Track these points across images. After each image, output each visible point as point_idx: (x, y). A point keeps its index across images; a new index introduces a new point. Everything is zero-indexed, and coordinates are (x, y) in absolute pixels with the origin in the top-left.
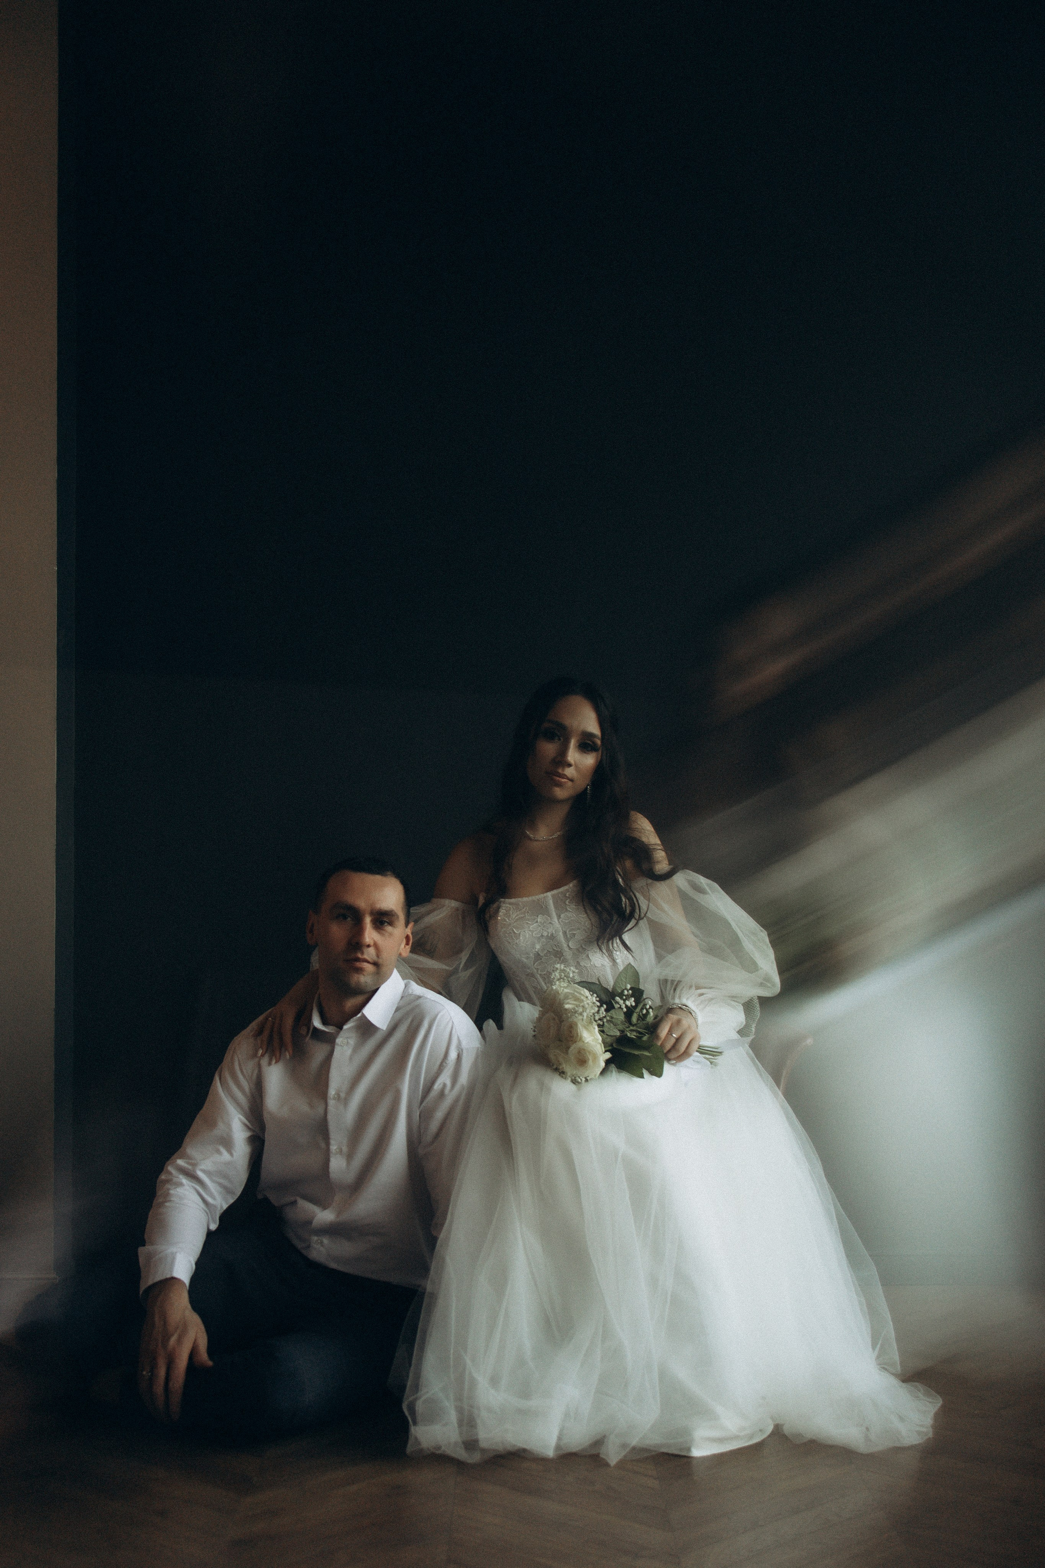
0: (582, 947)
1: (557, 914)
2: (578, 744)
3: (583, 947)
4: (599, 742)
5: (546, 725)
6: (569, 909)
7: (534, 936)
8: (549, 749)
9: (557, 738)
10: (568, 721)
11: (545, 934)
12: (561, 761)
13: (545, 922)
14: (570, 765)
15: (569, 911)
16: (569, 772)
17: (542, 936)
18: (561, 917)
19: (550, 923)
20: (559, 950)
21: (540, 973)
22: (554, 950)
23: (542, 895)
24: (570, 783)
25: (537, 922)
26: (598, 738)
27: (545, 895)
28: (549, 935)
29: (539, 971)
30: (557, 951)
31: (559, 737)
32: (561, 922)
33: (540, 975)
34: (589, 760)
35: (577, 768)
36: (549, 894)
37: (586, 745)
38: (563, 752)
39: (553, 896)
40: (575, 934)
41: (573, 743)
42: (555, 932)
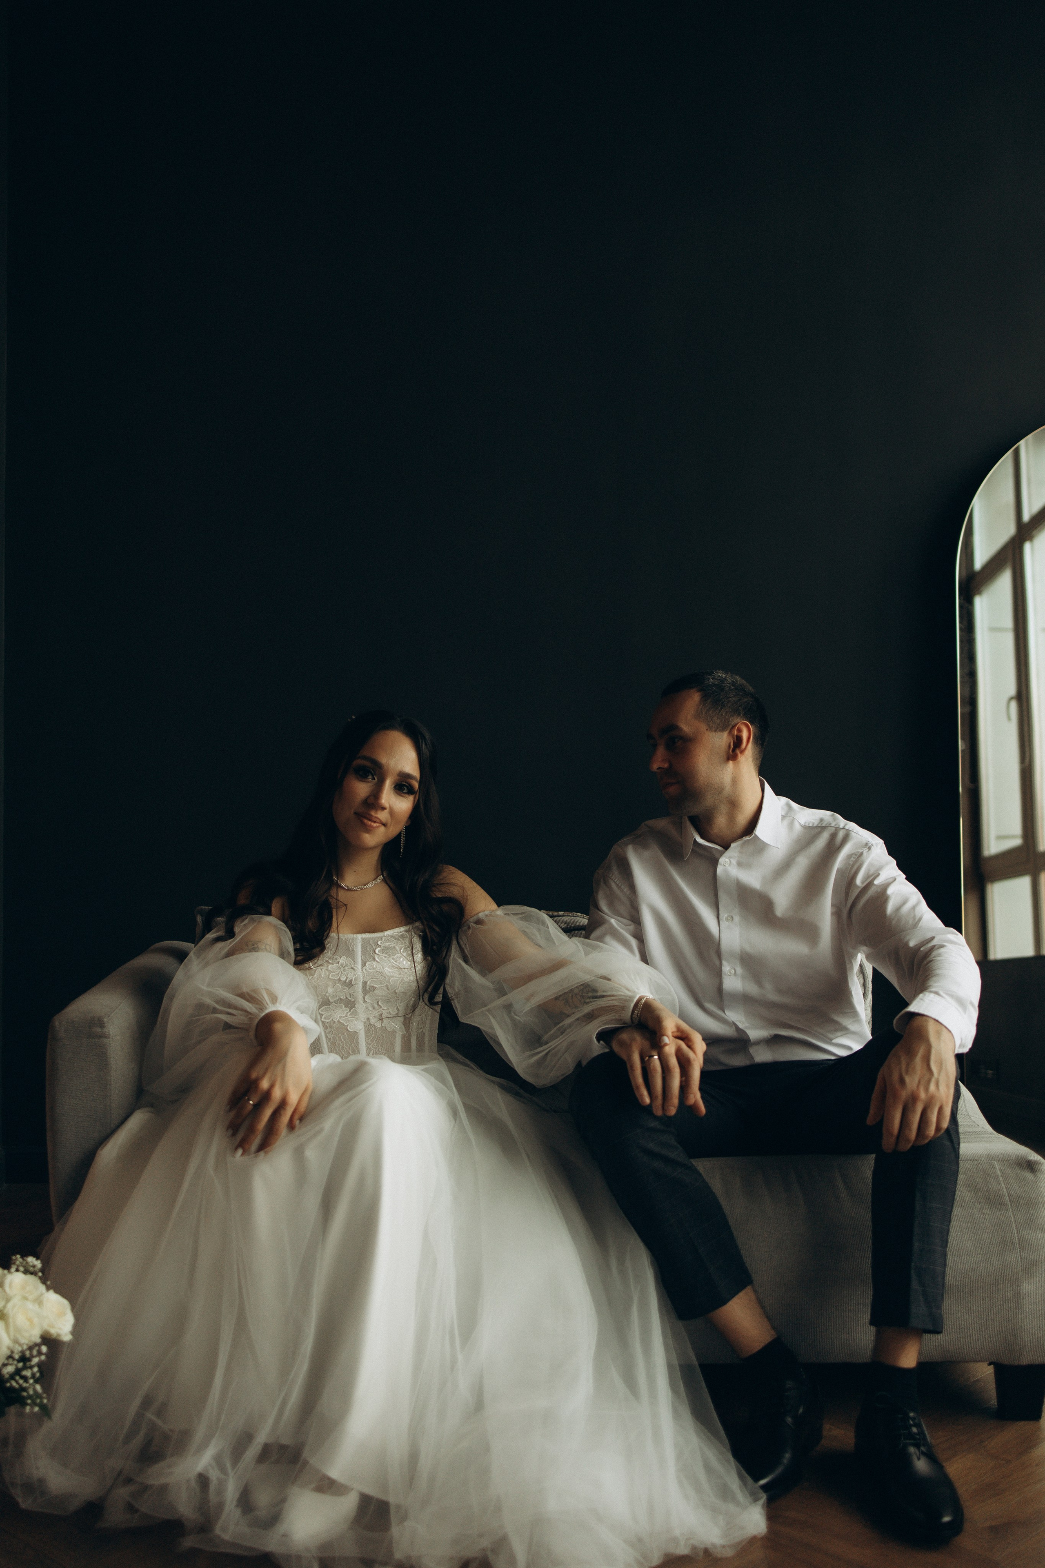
0: (378, 1002)
1: (362, 960)
2: (393, 786)
3: (380, 1004)
4: (416, 785)
5: (359, 762)
6: (377, 959)
7: (330, 977)
8: (362, 789)
9: (370, 777)
10: (383, 760)
11: (343, 978)
12: (372, 802)
13: (347, 965)
14: (384, 809)
15: (377, 961)
16: (383, 816)
17: (340, 980)
18: (366, 965)
19: (352, 968)
20: (353, 1000)
21: (322, 1019)
22: (346, 998)
23: (351, 936)
24: (382, 829)
25: (338, 963)
26: (416, 780)
27: (355, 936)
28: (347, 981)
29: (323, 1017)
30: (350, 1001)
31: (373, 776)
32: (364, 970)
33: (323, 1022)
34: (403, 805)
35: (392, 813)
36: (360, 936)
37: (402, 786)
38: (376, 793)
39: (362, 939)
40: (376, 988)
41: (388, 784)
42: (355, 980)
